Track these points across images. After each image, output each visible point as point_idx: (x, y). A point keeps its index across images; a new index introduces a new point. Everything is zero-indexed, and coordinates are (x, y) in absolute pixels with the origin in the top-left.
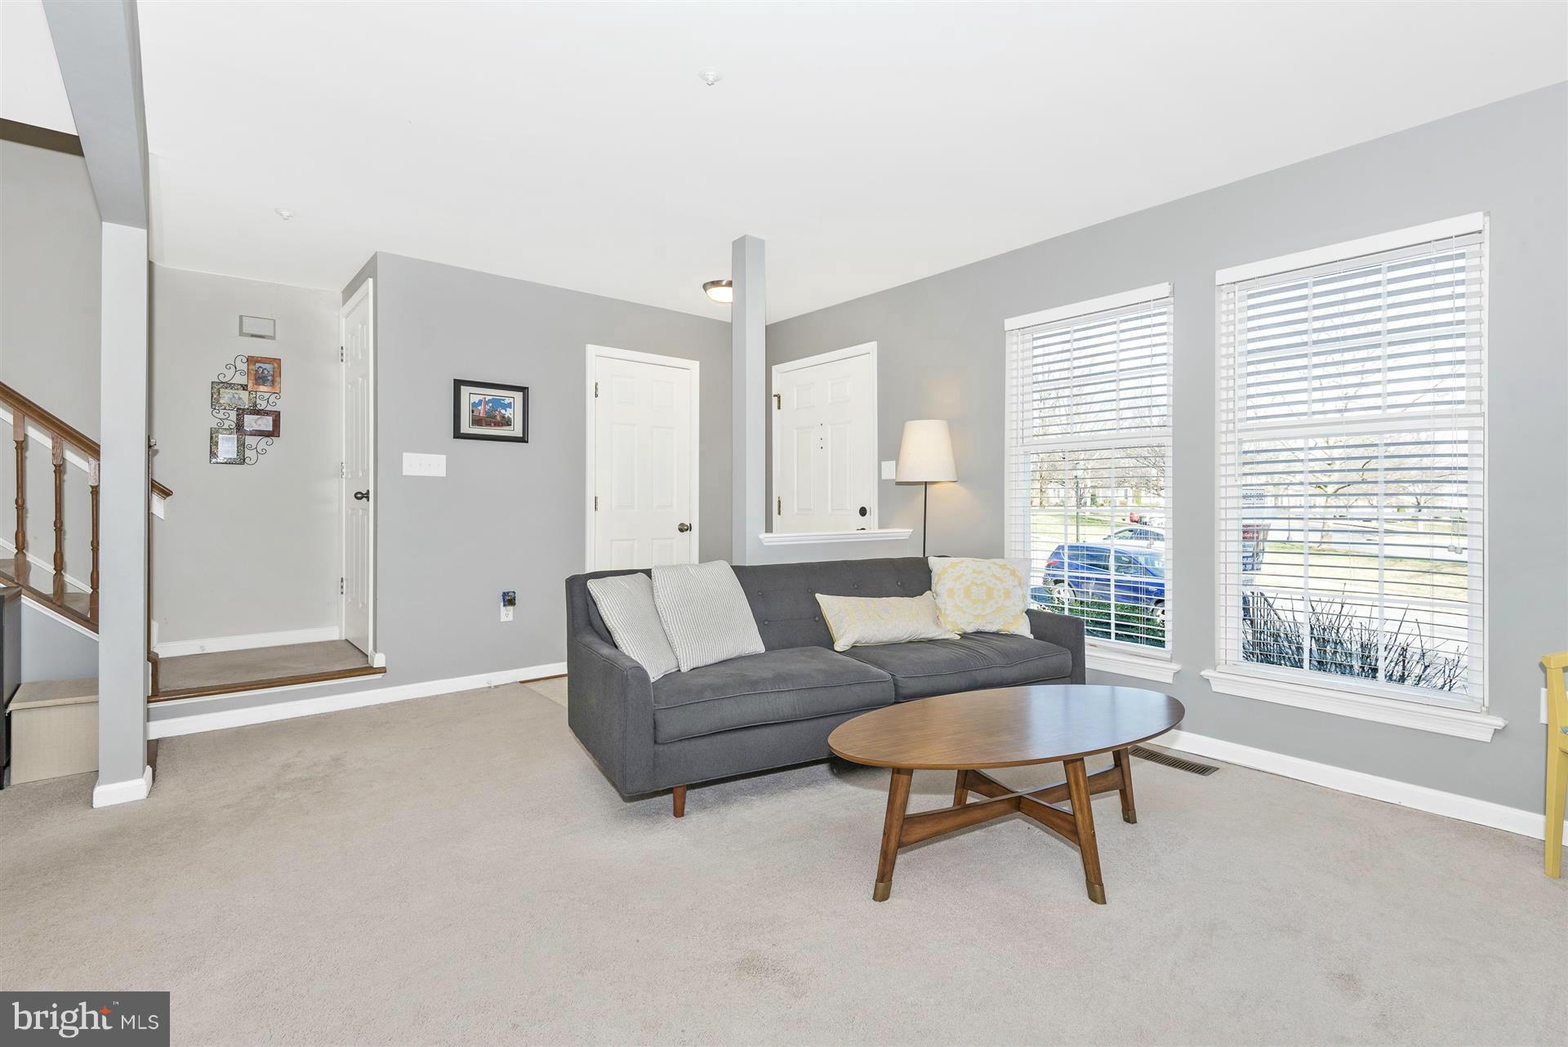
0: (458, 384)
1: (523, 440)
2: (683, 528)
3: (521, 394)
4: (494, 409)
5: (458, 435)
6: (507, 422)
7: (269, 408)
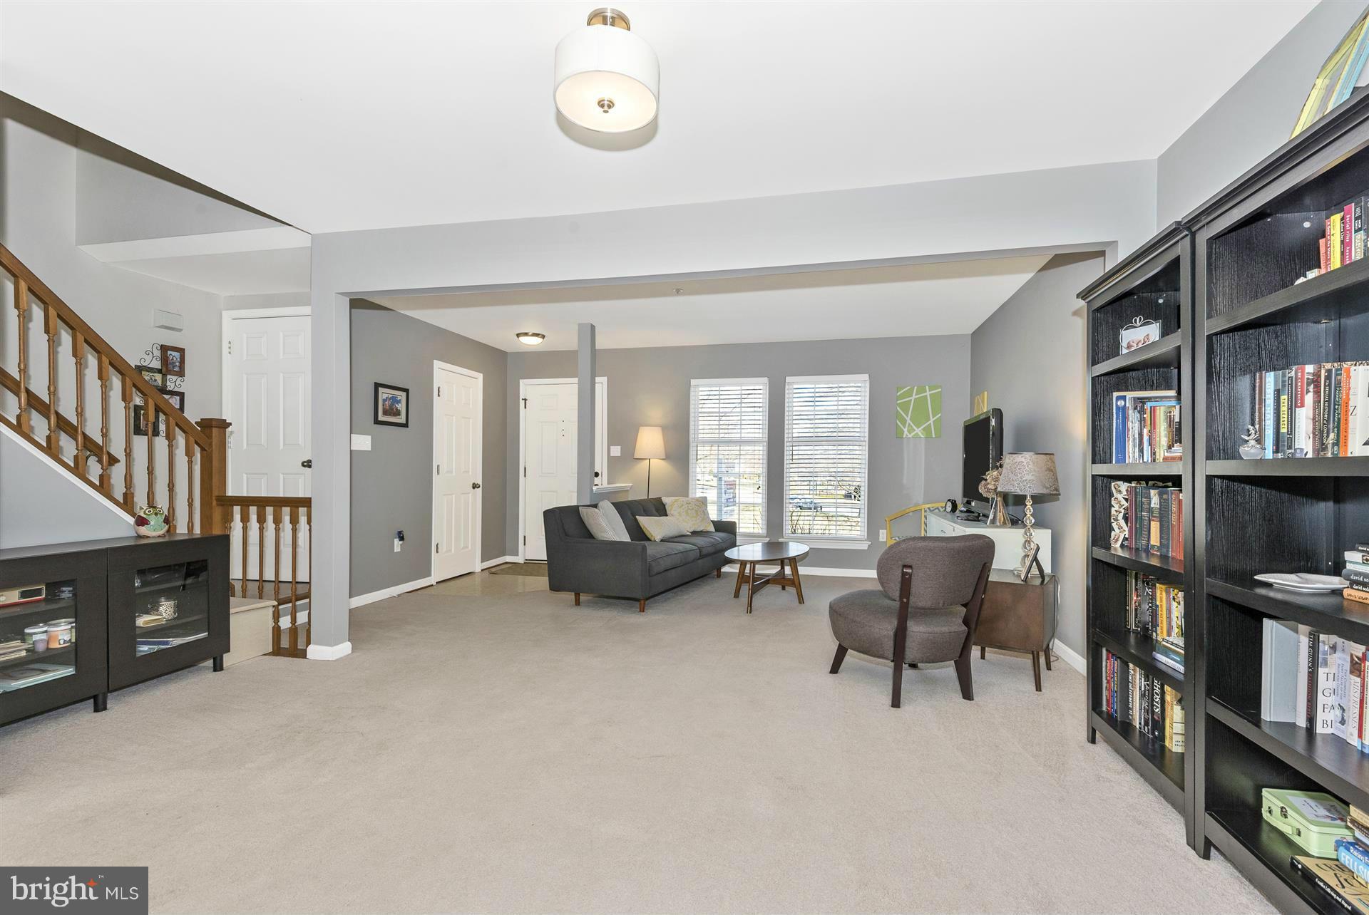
0: (377, 386)
1: (406, 425)
2: (475, 486)
3: (405, 393)
4: (393, 404)
5: (377, 422)
6: (398, 413)
7: (176, 390)
